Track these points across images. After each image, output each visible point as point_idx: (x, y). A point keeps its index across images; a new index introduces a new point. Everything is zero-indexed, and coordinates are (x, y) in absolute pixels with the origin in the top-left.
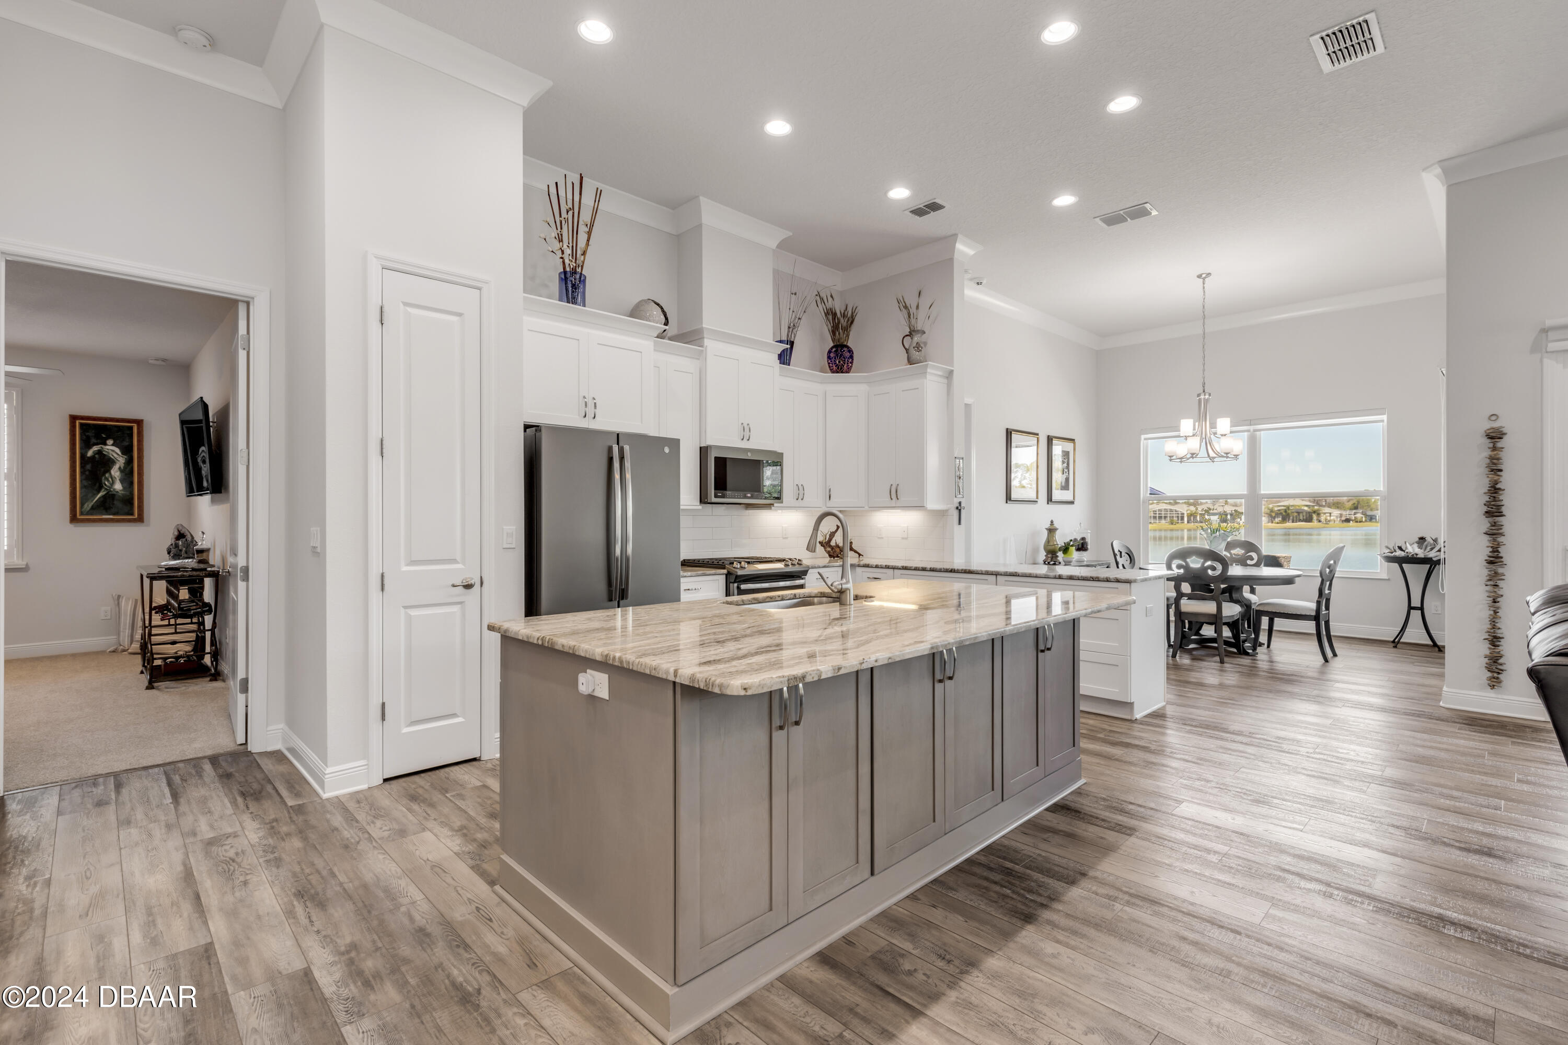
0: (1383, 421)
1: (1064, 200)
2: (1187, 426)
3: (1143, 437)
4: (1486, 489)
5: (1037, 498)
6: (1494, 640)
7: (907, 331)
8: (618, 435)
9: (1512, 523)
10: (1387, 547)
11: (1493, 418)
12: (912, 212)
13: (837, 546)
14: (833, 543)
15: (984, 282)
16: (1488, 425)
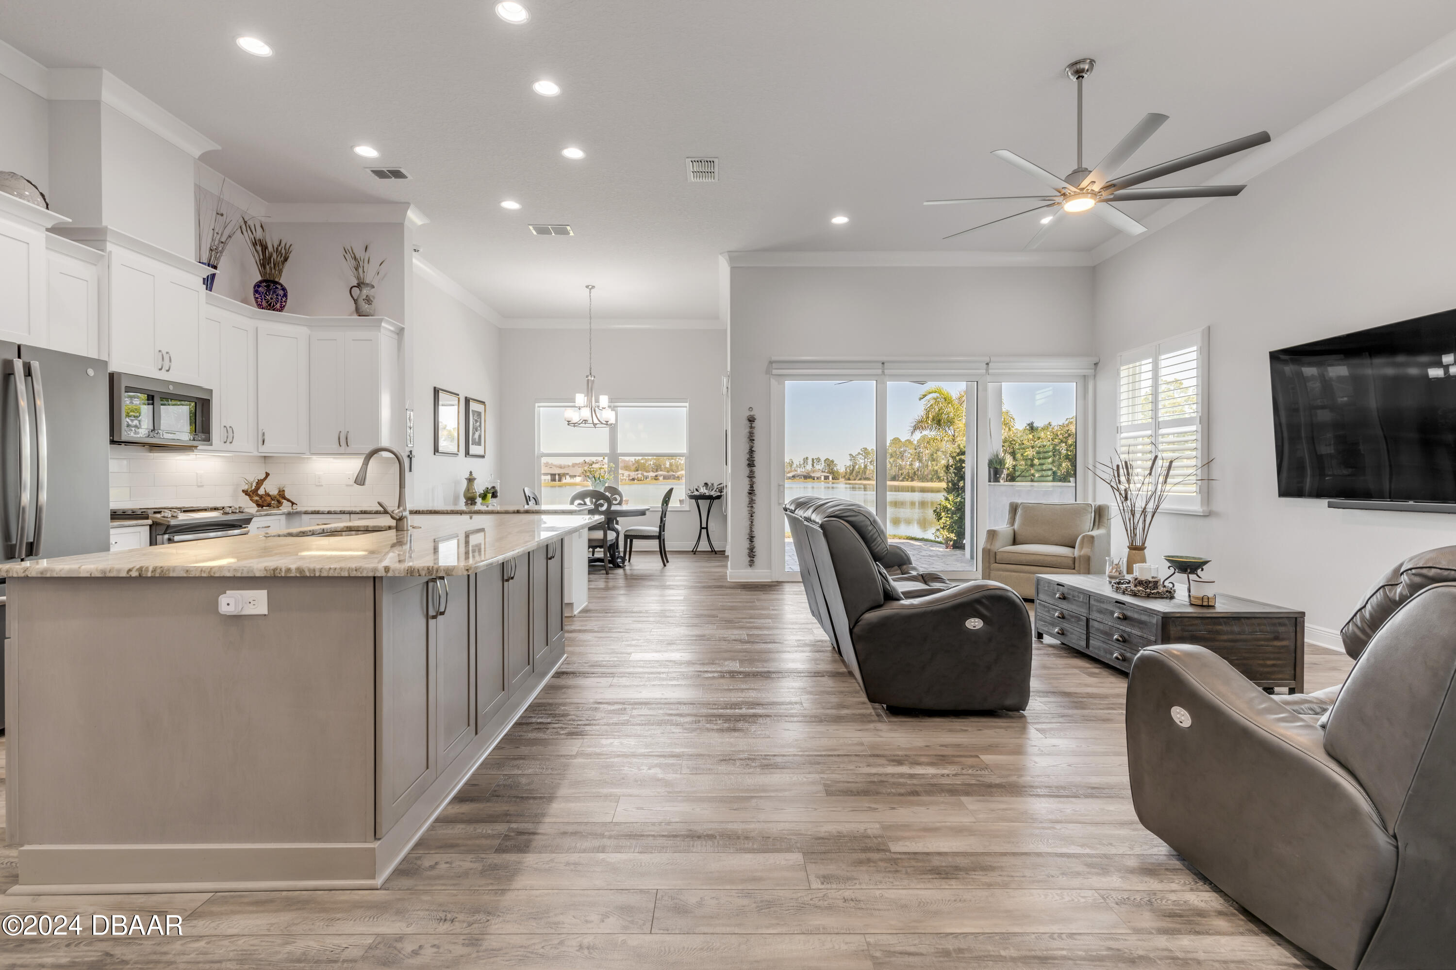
0: (686, 407)
1: (510, 205)
2: (581, 399)
3: (537, 405)
4: (747, 451)
5: (458, 451)
6: (751, 538)
7: (355, 282)
8: (19, 347)
9: (758, 470)
10: (690, 490)
11: (751, 409)
12: (373, 171)
13: (268, 495)
14: (261, 492)
15: (421, 250)
16: (748, 413)
